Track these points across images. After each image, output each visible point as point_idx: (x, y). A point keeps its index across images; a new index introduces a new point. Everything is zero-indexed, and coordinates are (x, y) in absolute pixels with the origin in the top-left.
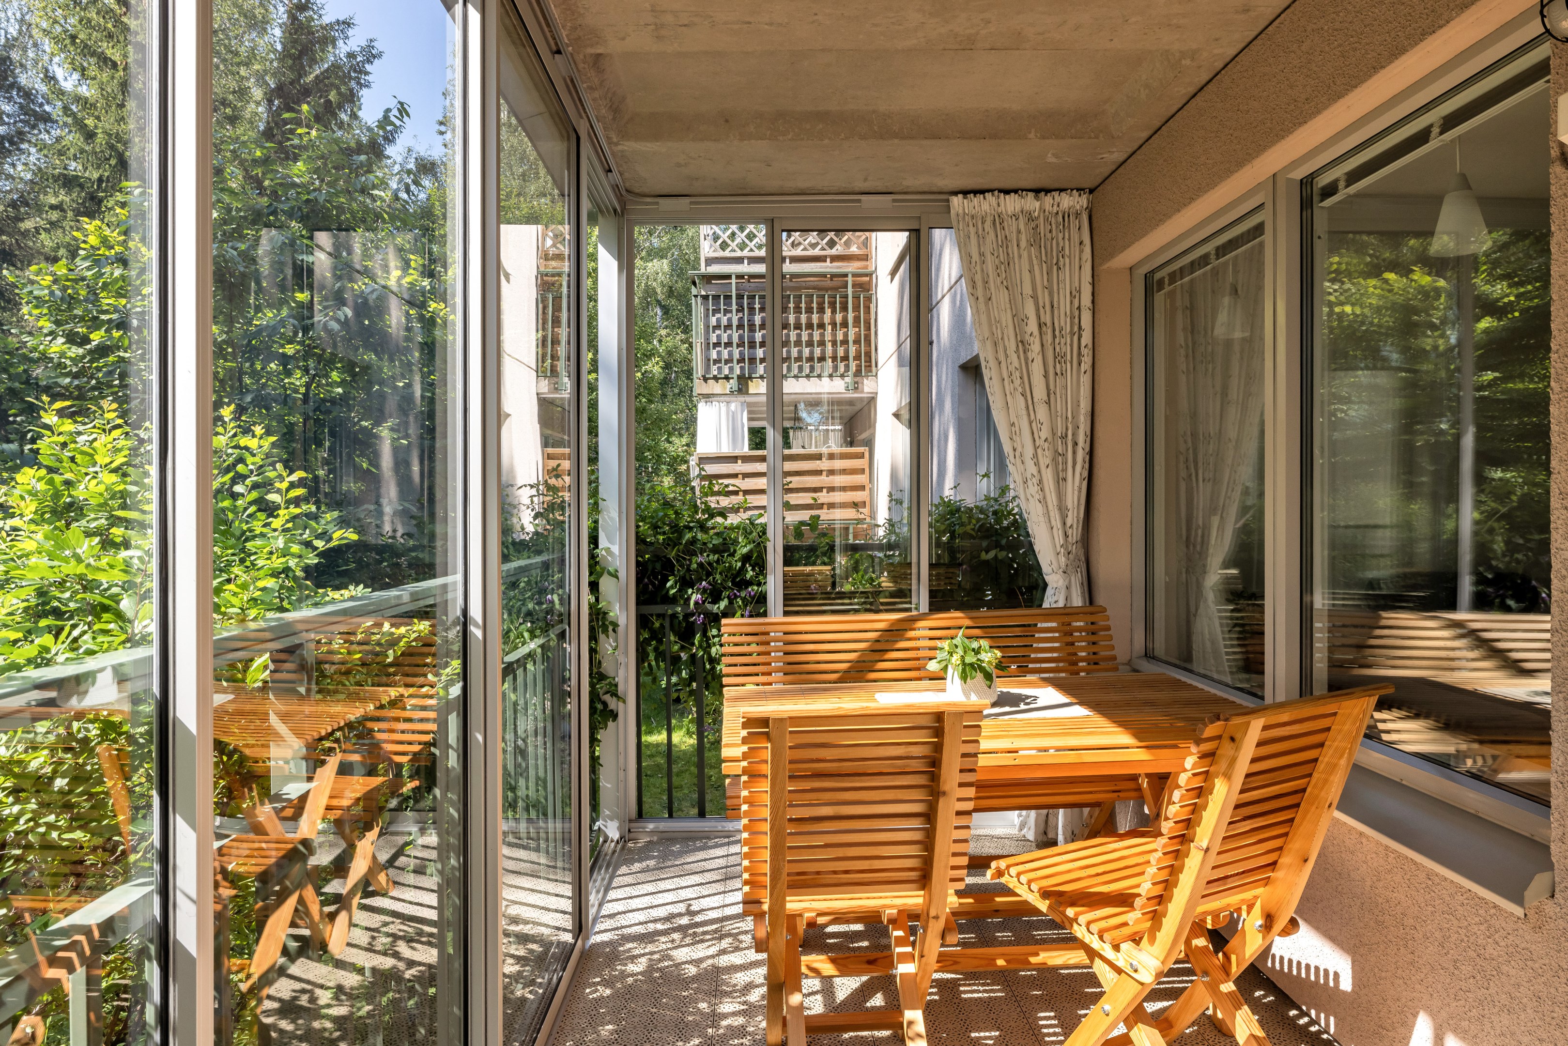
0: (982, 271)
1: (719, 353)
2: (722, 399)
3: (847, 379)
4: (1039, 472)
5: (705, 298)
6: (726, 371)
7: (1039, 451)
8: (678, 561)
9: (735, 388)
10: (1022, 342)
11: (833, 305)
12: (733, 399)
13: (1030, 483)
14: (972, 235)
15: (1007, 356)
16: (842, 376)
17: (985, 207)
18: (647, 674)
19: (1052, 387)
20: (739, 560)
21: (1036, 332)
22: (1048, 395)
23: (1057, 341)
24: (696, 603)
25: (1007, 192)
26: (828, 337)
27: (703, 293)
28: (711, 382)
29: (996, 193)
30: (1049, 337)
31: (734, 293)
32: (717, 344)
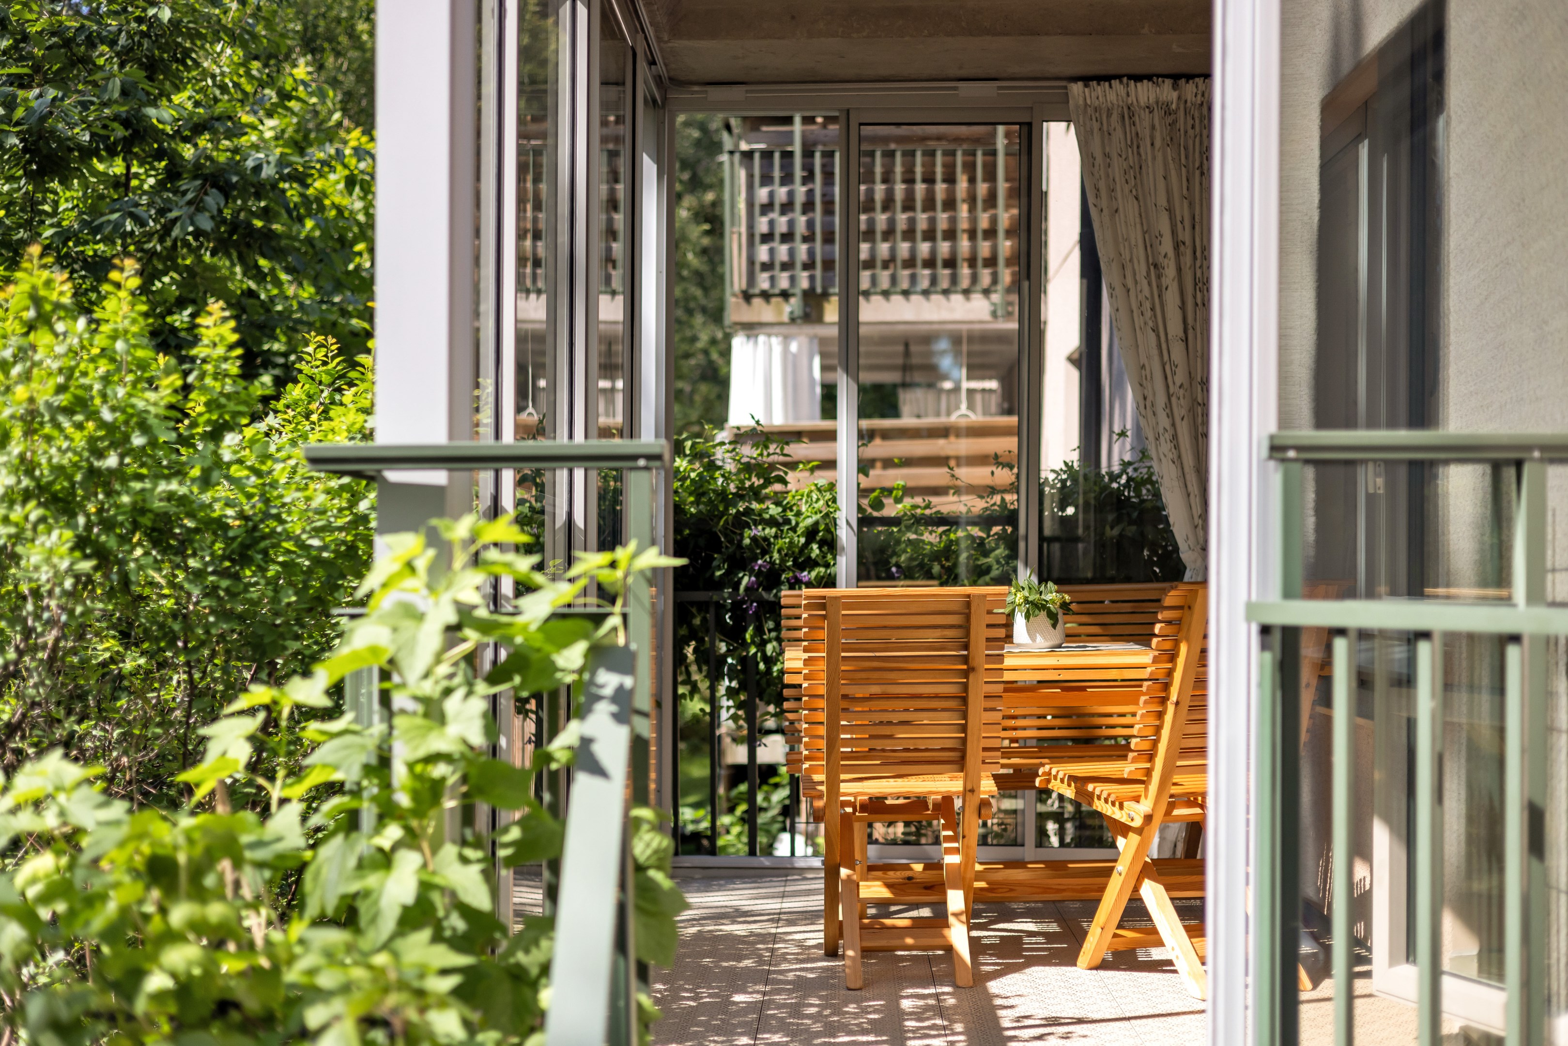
0: (1108, 176)
1: (772, 251)
2: (776, 330)
3: (995, 297)
4: (1173, 425)
5: (748, 155)
6: (783, 282)
7: (1174, 399)
8: (726, 536)
9: (798, 312)
10: (1156, 266)
11: (970, 168)
12: (793, 330)
13: (1162, 439)
14: (1096, 130)
15: (1136, 282)
16: (986, 292)
17: (1112, 97)
18: (684, 683)
19: (1190, 320)
20: (802, 534)
21: (1171, 253)
22: (1185, 331)
23: (1198, 264)
24: (747, 589)
25: (1138, 78)
26: (963, 224)
27: (744, 146)
28: (757, 302)
29: (1125, 80)
30: (1187, 260)
31: (797, 148)
32: (767, 238)
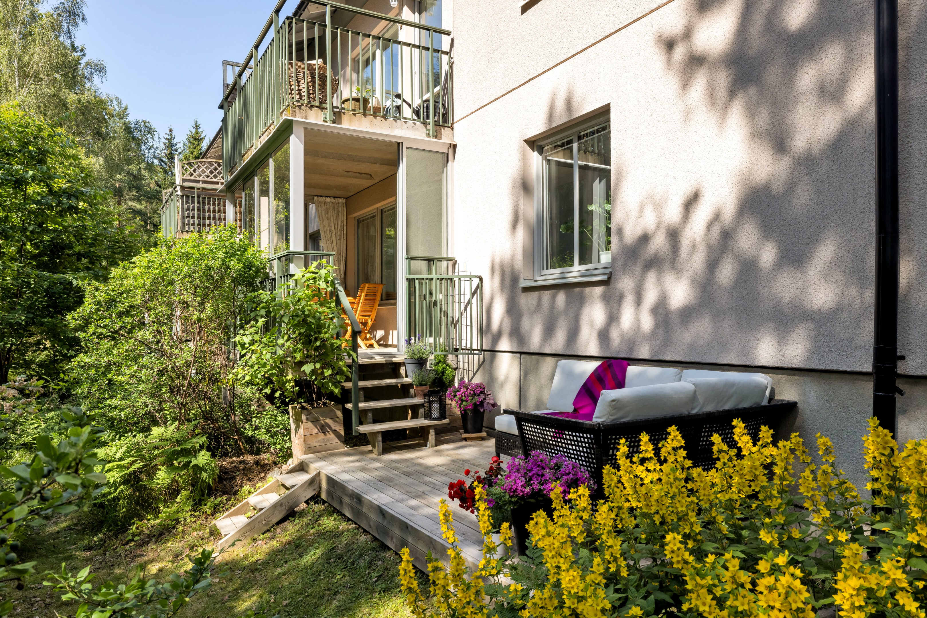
0: (322, 214)
1: (188, 221)
6: (192, 229)
14: (319, 206)
15: (327, 235)
17: (322, 200)
23: (338, 232)
28: (185, 233)
29: (325, 197)
31: (196, 195)
32: (188, 217)
